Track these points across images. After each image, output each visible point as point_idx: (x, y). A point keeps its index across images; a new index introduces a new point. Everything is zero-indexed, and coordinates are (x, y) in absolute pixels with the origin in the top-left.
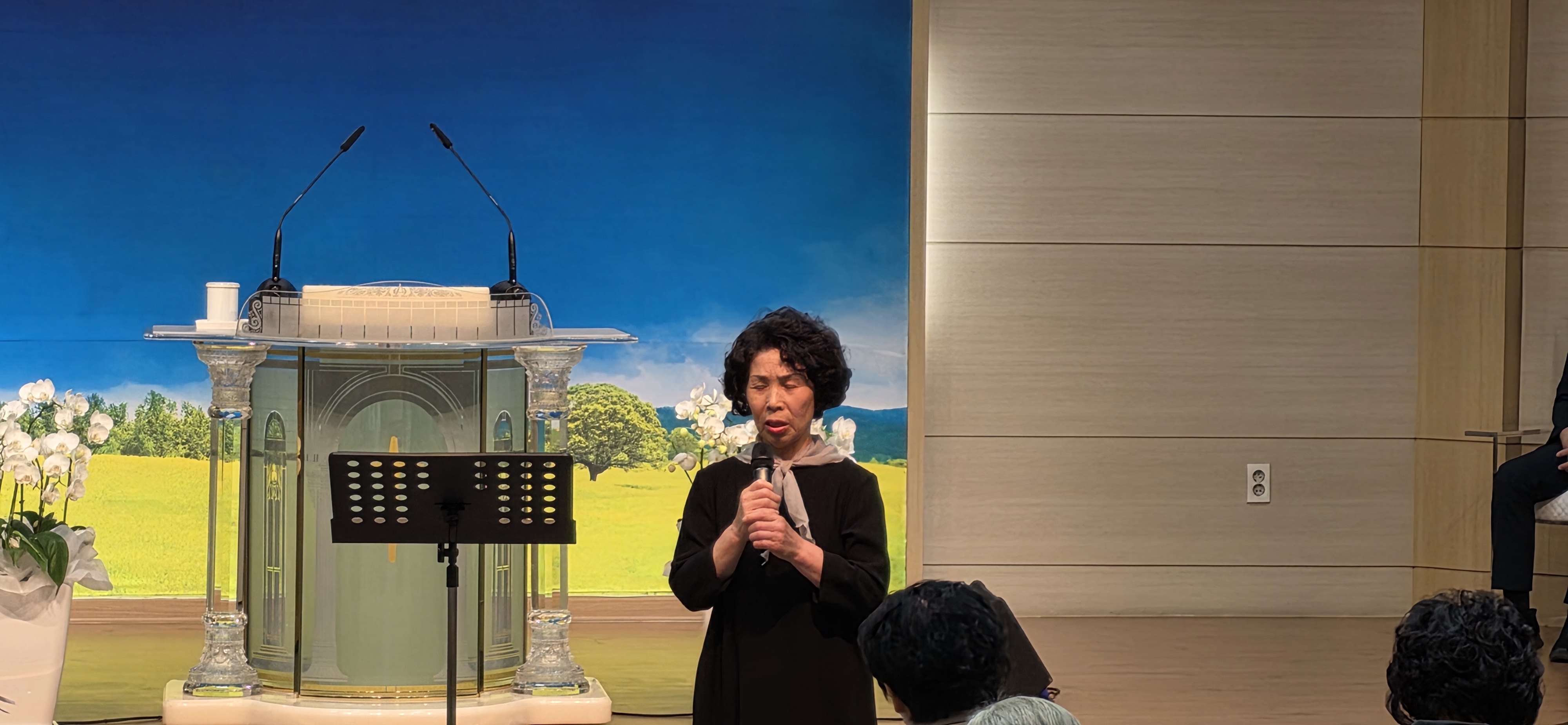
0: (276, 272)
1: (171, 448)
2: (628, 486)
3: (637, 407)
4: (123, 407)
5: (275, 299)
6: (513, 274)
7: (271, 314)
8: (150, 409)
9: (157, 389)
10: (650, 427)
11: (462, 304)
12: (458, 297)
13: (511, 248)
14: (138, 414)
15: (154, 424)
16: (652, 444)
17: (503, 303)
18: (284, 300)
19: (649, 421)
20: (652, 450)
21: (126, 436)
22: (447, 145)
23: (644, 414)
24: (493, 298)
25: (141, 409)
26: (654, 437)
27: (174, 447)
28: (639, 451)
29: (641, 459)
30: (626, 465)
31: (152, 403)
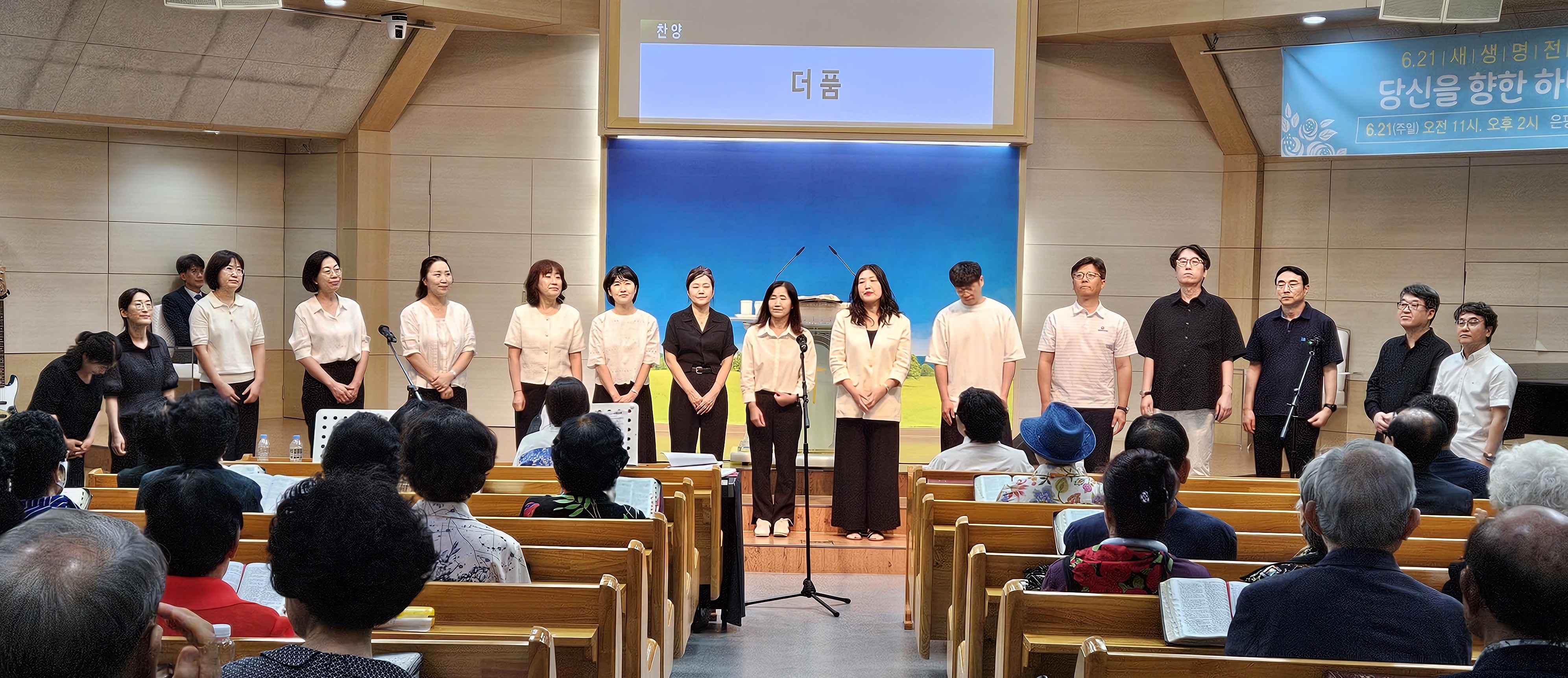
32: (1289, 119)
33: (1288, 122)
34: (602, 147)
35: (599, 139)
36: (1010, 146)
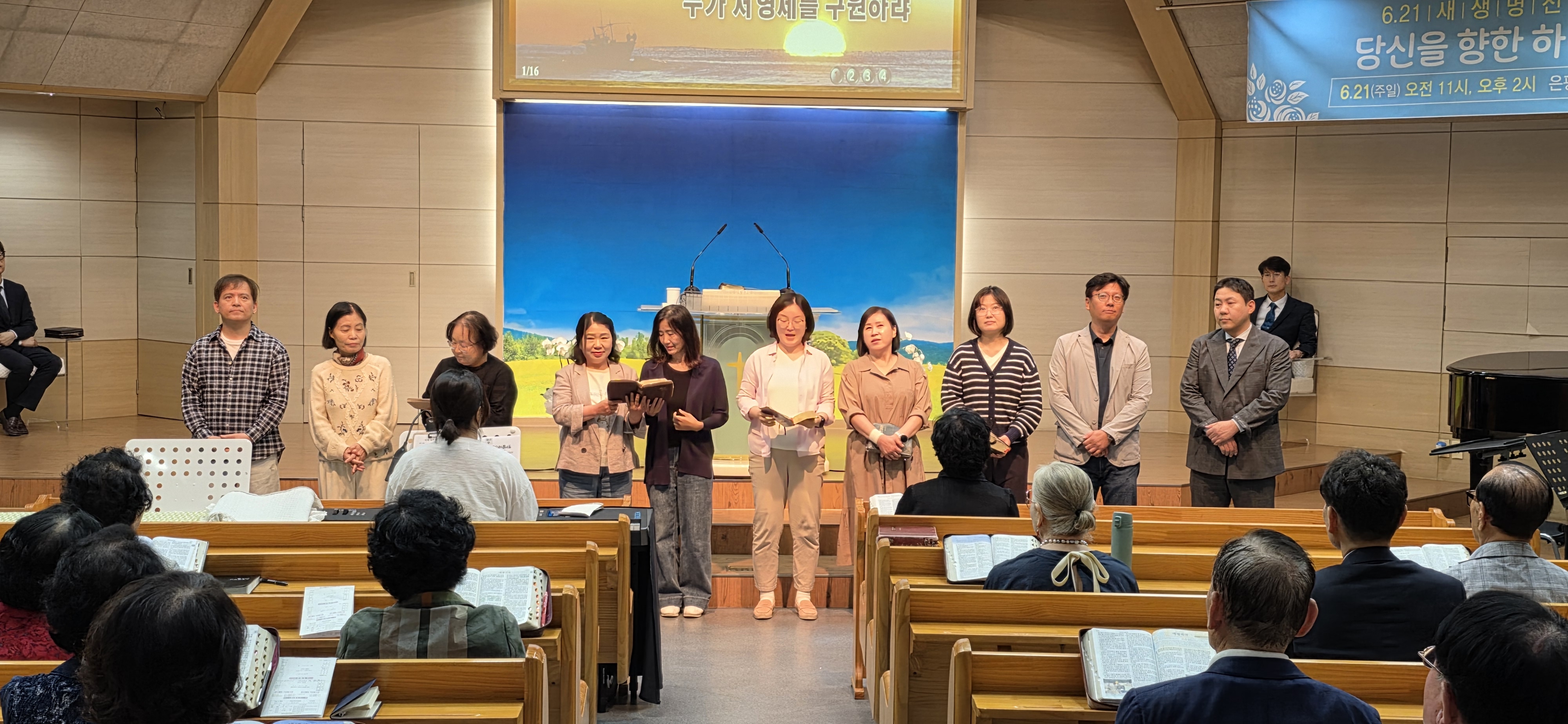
0: (692, 284)
3: (839, 340)
4: (627, 338)
5: (691, 295)
6: (789, 285)
7: (690, 301)
9: (641, 332)
10: (844, 349)
13: (788, 274)
14: (633, 342)
16: (846, 356)
18: (695, 295)
19: (845, 346)
20: (846, 358)
21: (629, 351)
22: (761, 231)
23: (843, 344)
26: (847, 353)
28: (841, 359)
29: (842, 362)
31: (638, 337)
32: (1255, 81)
33: (1253, 84)
34: (498, 112)
35: (494, 103)
36: (948, 111)
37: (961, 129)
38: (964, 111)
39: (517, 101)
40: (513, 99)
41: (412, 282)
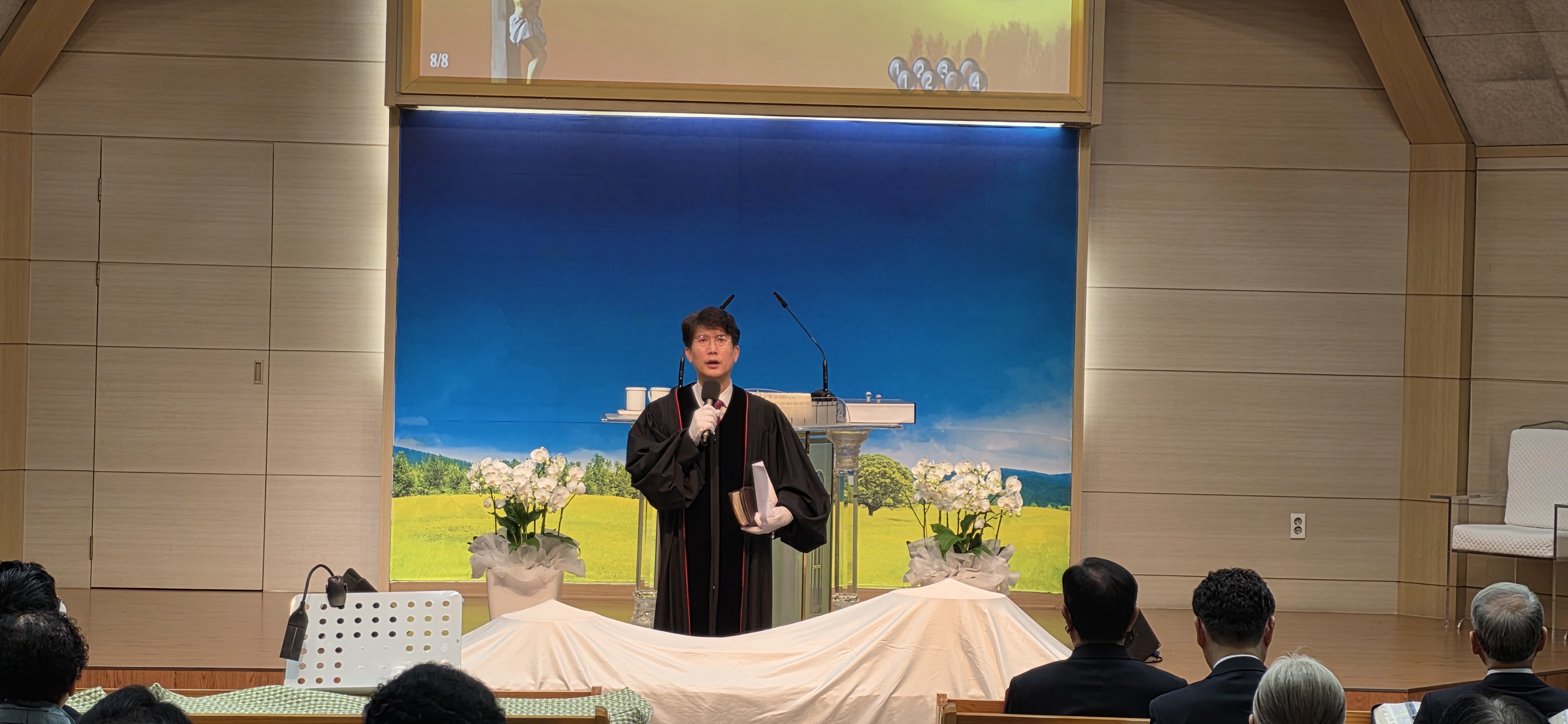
1: (608, 490)
2: (893, 519)
3: (899, 469)
6: (825, 386)
8: (595, 465)
9: (600, 453)
11: (796, 403)
12: (793, 399)
13: (825, 369)
14: (588, 469)
15: (597, 474)
17: (820, 403)
22: (785, 305)
24: (813, 400)
25: (590, 465)
27: (609, 489)
28: (900, 498)
29: (901, 502)
30: (892, 506)
31: (596, 462)
34: (392, 124)
35: (386, 111)
36: (1063, 128)
37: (1083, 156)
38: (1087, 127)
39: (421, 108)
40: (416, 106)
41: (258, 378)
